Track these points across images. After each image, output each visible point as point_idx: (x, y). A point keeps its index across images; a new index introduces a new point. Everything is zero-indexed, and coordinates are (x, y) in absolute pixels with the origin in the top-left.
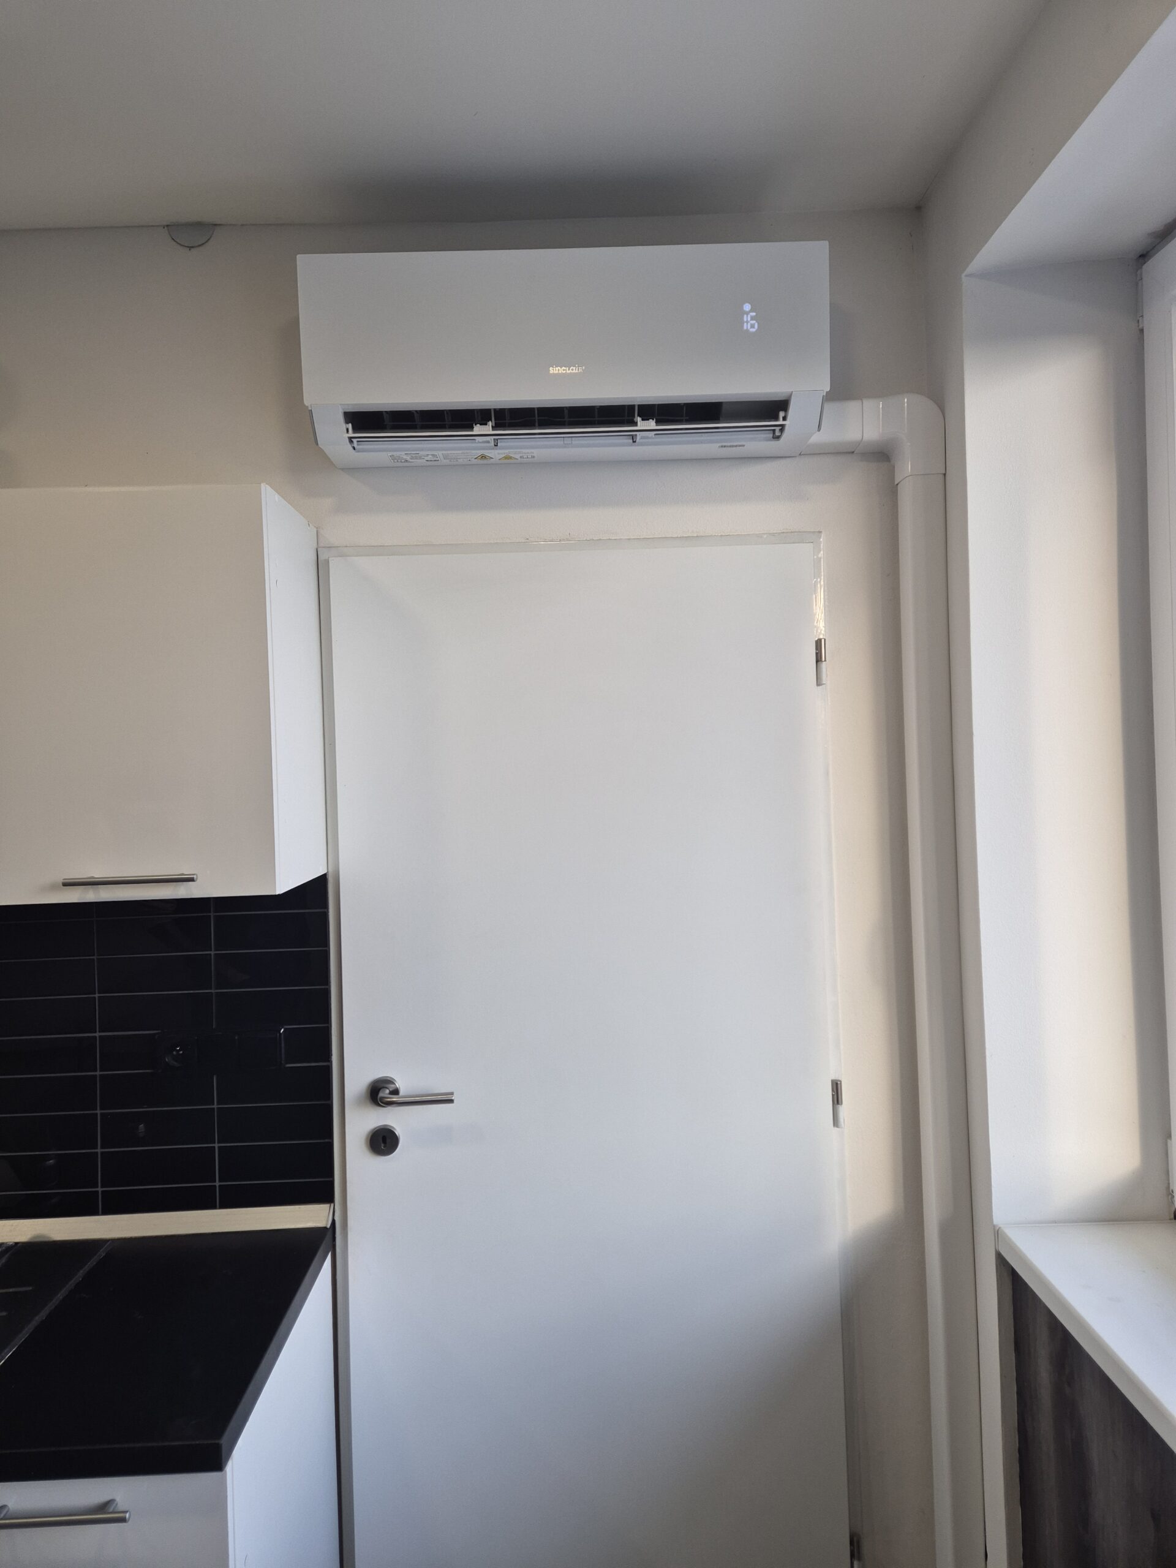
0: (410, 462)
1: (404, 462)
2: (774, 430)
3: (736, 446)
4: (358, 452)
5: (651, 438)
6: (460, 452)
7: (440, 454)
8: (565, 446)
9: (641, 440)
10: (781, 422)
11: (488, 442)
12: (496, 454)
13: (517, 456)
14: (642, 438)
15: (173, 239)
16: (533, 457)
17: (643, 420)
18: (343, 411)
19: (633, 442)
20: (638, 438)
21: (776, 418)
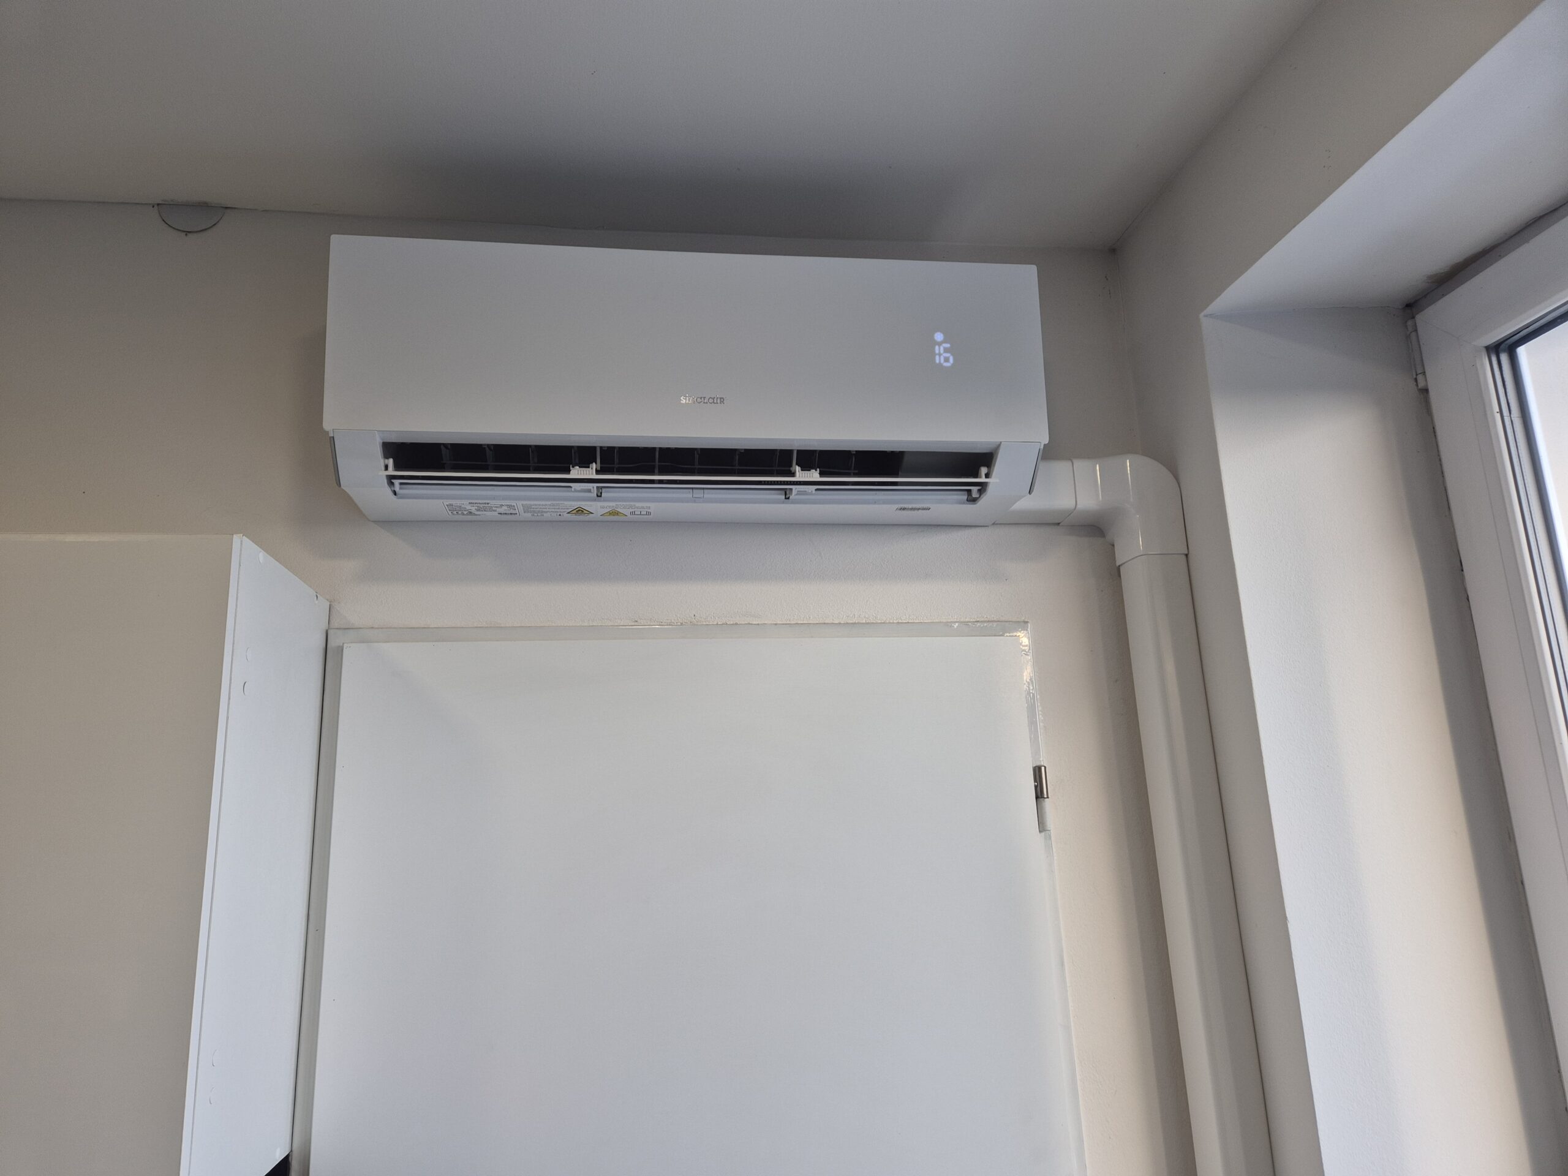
0: (477, 515)
1: (467, 514)
2: (969, 491)
3: (919, 509)
4: (402, 498)
5: (811, 494)
6: (550, 503)
7: (519, 504)
8: (695, 500)
9: (797, 497)
10: (983, 479)
11: (589, 491)
12: (598, 508)
13: (627, 512)
14: (799, 493)
15: (163, 220)
16: (648, 513)
17: (802, 470)
18: (382, 442)
19: (786, 498)
20: (794, 492)
21: (976, 475)
